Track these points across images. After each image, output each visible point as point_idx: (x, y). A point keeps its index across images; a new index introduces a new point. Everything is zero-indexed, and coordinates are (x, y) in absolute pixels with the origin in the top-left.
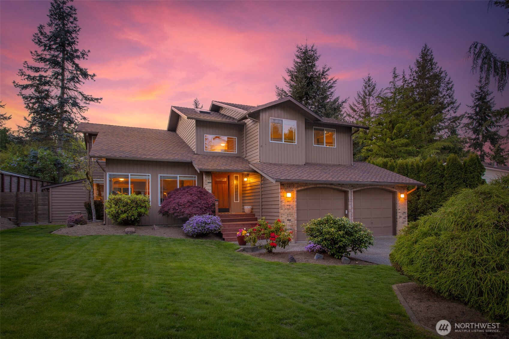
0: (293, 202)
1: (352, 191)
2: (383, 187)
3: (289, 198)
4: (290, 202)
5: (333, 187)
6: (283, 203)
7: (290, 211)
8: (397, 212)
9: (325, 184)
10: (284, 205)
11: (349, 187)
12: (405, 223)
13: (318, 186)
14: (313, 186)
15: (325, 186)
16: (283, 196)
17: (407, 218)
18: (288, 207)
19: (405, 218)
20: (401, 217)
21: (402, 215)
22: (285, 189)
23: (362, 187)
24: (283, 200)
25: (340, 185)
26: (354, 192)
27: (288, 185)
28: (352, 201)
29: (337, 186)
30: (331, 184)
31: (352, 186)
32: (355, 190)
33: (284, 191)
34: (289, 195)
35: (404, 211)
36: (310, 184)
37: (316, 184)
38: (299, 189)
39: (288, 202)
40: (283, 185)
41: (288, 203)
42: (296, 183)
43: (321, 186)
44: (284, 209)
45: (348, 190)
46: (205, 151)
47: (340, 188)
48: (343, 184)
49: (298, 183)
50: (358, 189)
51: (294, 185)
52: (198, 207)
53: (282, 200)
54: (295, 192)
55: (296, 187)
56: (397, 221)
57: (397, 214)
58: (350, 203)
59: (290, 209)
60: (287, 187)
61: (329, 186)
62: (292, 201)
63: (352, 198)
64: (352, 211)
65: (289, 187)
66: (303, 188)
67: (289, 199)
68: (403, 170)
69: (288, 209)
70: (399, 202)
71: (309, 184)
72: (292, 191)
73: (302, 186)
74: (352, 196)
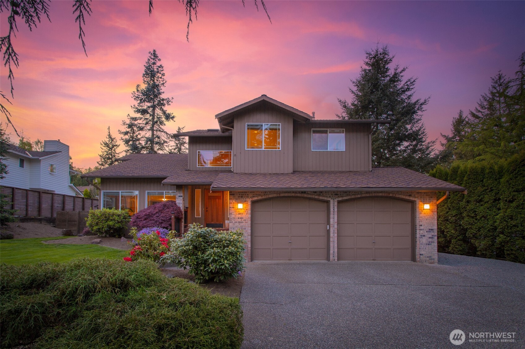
0: (247, 214)
1: (336, 200)
2: (391, 195)
3: (241, 209)
4: (242, 214)
5: (305, 195)
6: (233, 216)
7: (242, 224)
8: (416, 229)
9: (293, 192)
10: (234, 218)
11: (331, 196)
12: (432, 244)
13: (282, 195)
14: (275, 195)
15: (293, 195)
16: (233, 207)
17: (436, 238)
18: (240, 220)
19: (432, 238)
20: (424, 236)
21: (426, 234)
22: (236, 199)
23: (353, 195)
24: (233, 212)
25: (316, 194)
26: (339, 202)
27: (239, 195)
28: (336, 213)
29: (313, 195)
30: (302, 192)
31: (336, 193)
32: (340, 199)
33: (234, 201)
34: (240, 206)
35: (430, 228)
36: (271, 192)
37: (280, 193)
38: (255, 199)
39: (240, 214)
40: (234, 194)
41: (240, 216)
42: (251, 192)
43: (286, 195)
44: (234, 222)
45: (329, 199)
46: (197, 167)
47: (316, 197)
48: (321, 192)
49: (254, 192)
50: (345, 198)
51: (248, 195)
52: (153, 220)
53: (230, 212)
54: (249, 203)
55: (250, 197)
56: (416, 242)
57: (416, 231)
58: (331, 216)
59: (242, 222)
60: (239, 197)
61: (299, 195)
62: (245, 213)
63: (336, 210)
64: (336, 226)
65: (242, 197)
66: (260, 198)
67: (242, 211)
68: (475, 175)
69: (239, 222)
70: (421, 215)
71: (269, 193)
72: (246, 201)
73: (259, 195)
74: (336, 208)
